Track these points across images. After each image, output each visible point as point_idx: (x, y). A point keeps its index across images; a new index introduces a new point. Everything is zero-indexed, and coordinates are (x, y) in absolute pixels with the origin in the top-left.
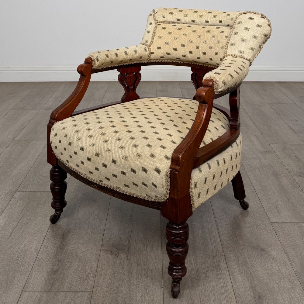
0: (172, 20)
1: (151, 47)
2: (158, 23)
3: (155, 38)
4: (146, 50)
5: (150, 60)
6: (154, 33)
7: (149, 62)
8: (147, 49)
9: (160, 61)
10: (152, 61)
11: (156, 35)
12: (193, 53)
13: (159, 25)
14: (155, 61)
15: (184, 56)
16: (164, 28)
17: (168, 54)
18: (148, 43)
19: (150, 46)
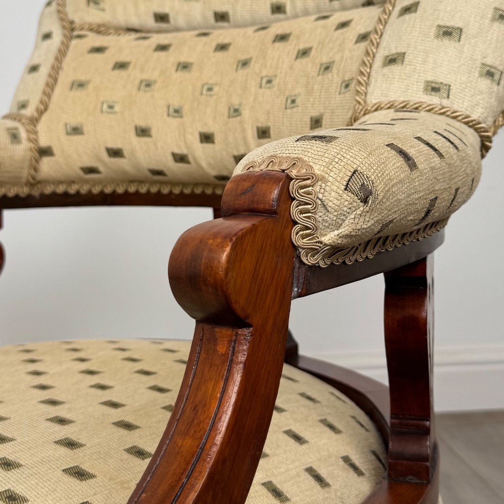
0: (134, 22)
1: (41, 127)
2: (76, 33)
3: (58, 90)
4: (15, 137)
5: (39, 182)
6: (56, 69)
7: (36, 193)
8: (23, 134)
9: (84, 190)
10: (48, 190)
11: (65, 78)
12: (218, 138)
13: (79, 37)
14: (61, 189)
15: (181, 159)
16: (99, 50)
17: (115, 153)
18: (29, 111)
19: (34, 121)
